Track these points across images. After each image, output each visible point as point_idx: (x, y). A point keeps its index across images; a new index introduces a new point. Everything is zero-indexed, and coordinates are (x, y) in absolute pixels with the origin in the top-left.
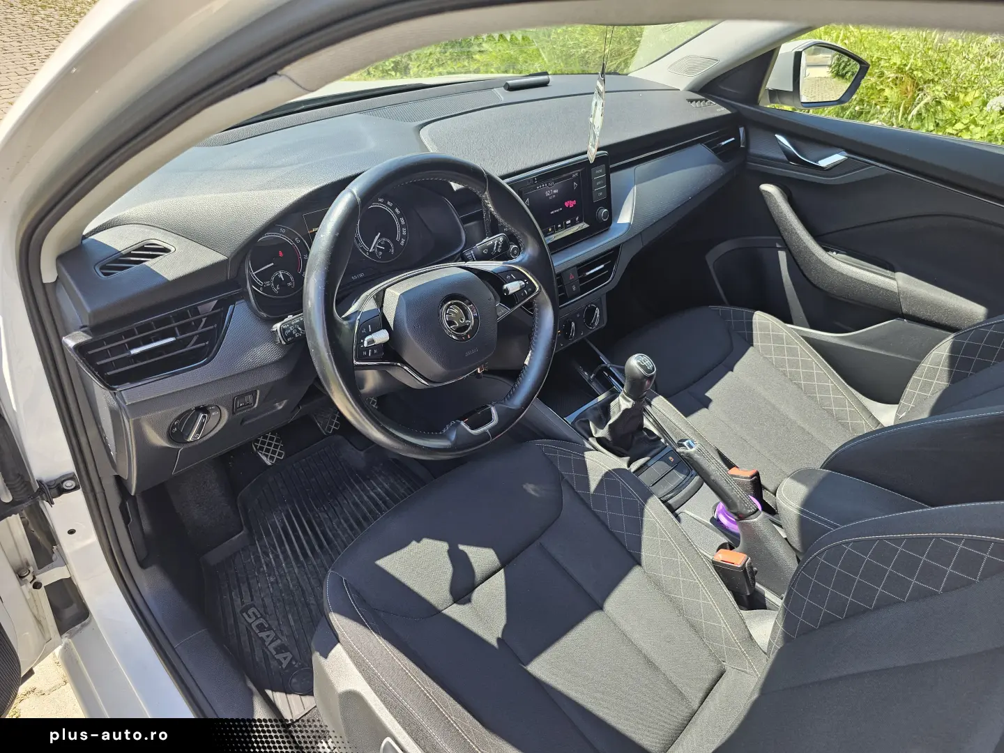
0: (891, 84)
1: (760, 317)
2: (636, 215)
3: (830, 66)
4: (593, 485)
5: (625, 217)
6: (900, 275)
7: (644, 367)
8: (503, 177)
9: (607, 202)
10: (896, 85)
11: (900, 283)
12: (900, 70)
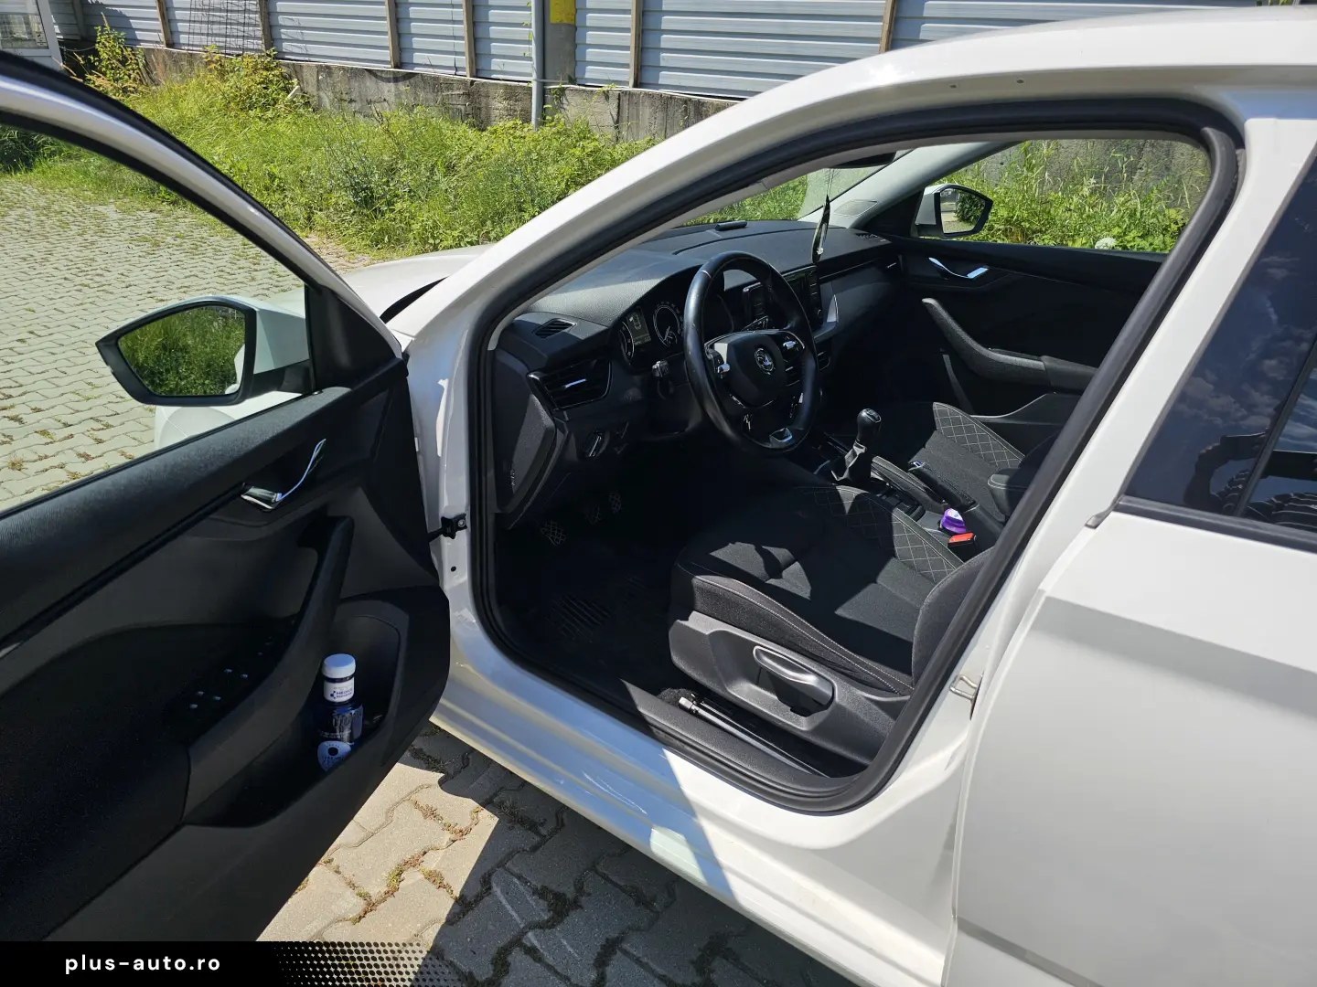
0: (1002, 236)
1: (937, 406)
2: (840, 316)
3: (956, 212)
4: (847, 509)
5: (832, 318)
6: (1045, 358)
7: (872, 417)
8: (783, 273)
9: (819, 305)
10: (1007, 236)
11: (1047, 363)
12: (1008, 221)
